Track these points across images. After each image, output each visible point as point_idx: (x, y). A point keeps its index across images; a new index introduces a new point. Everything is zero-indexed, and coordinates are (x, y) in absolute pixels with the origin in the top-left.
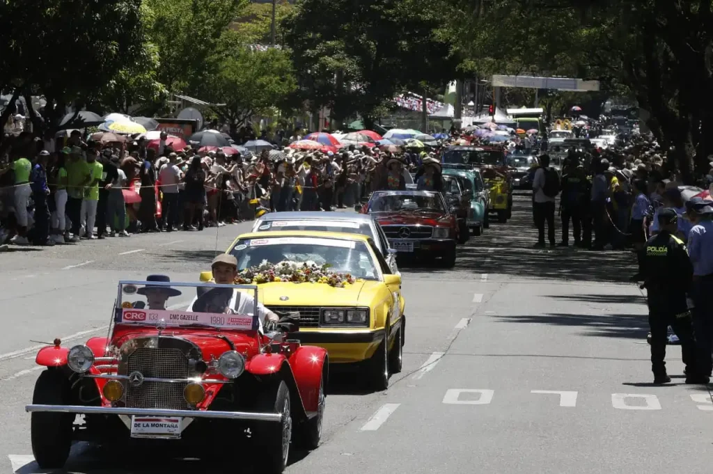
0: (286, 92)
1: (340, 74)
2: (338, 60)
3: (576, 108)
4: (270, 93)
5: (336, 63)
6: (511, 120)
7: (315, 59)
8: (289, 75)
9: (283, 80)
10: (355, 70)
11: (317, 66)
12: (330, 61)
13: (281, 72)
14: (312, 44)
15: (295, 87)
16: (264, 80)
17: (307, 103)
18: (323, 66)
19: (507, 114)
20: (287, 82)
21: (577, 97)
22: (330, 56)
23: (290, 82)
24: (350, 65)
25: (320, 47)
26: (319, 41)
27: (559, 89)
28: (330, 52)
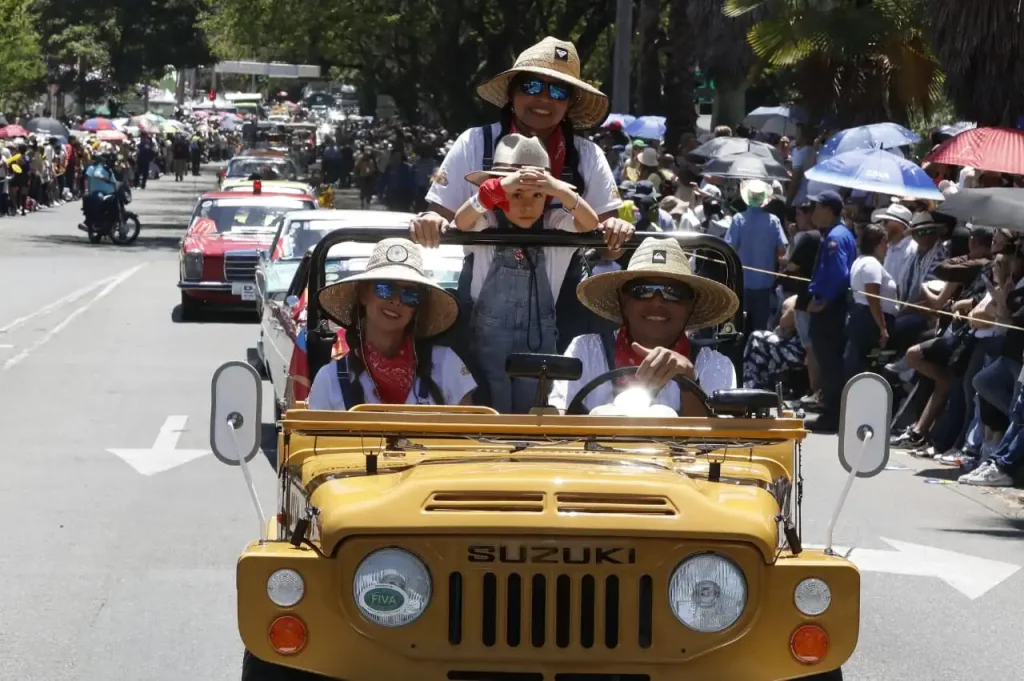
0: (35, 76)
1: (83, 58)
2: (85, 45)
3: (284, 94)
4: (19, 77)
5: (83, 48)
6: (230, 105)
7: (63, 44)
8: (38, 60)
9: (32, 65)
10: (102, 55)
11: (64, 51)
12: (78, 47)
13: (29, 57)
14: (58, 30)
15: (44, 72)
16: (13, 65)
17: (53, 89)
18: (71, 51)
19: (225, 99)
20: (36, 67)
21: (286, 83)
22: (77, 41)
23: (39, 68)
24: (97, 51)
25: (66, 32)
26: (65, 26)
27: (271, 76)
28: (78, 37)
